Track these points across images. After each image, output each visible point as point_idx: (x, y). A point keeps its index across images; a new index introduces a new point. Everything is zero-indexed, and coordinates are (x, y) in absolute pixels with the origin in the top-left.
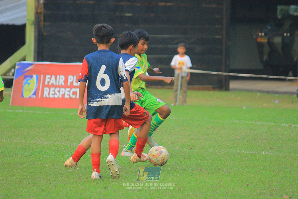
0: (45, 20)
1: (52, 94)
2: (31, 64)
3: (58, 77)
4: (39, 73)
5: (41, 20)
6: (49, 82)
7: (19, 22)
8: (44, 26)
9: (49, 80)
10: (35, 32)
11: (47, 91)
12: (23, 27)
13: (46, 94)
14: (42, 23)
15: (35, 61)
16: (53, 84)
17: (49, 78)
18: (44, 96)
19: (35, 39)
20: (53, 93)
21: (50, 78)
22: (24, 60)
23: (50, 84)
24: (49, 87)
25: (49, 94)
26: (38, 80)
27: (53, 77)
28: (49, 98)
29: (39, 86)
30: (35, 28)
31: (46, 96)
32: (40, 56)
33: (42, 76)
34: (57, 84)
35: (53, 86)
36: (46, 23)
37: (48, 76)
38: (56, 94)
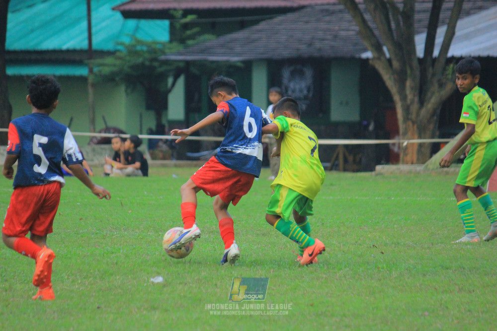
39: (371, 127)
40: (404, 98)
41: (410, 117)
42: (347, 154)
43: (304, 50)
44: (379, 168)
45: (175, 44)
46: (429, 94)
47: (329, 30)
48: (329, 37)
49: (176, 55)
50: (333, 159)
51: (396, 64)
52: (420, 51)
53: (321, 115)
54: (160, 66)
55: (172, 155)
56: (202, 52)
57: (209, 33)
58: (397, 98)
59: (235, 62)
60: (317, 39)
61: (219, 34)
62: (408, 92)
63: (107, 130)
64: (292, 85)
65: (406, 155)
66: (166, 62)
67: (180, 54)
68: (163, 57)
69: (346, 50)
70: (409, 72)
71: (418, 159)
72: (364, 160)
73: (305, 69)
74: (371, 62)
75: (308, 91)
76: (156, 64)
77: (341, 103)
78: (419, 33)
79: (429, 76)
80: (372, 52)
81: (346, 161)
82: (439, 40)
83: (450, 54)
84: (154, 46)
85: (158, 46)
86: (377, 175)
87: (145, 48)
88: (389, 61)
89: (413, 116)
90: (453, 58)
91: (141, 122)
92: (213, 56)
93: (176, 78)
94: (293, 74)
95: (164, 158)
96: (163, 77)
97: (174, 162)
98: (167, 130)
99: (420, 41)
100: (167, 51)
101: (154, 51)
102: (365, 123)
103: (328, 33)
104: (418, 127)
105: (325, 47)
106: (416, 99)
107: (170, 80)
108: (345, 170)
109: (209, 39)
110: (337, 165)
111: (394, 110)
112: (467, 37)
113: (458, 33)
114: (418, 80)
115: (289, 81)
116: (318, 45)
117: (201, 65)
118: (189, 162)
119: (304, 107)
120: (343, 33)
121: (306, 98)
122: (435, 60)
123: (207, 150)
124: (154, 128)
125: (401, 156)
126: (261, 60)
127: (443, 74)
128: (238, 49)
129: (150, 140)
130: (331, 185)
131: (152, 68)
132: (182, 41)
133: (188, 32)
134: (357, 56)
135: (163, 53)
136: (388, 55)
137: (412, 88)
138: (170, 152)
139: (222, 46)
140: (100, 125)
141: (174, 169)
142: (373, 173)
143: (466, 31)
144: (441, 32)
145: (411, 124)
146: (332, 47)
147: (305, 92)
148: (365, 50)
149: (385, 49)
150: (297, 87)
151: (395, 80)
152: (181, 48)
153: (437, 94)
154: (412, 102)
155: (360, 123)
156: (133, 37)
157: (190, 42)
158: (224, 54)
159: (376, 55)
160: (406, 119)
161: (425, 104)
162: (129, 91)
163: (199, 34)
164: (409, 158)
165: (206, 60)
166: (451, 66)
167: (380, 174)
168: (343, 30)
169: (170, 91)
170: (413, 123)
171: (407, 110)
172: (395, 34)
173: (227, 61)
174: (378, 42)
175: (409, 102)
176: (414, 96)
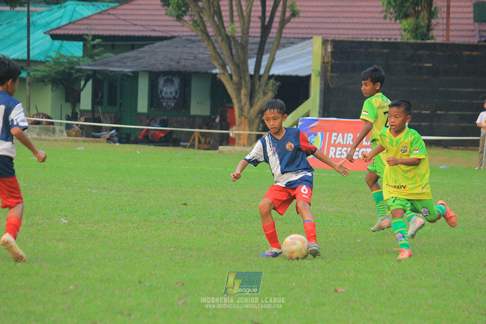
0: (332, 71)
1: (339, 155)
2: (317, 120)
3: (346, 134)
4: (324, 130)
5: (328, 71)
6: (335, 141)
7: (303, 73)
8: (331, 76)
9: (335, 138)
10: (321, 84)
11: (332, 150)
12: (308, 78)
13: (331, 154)
14: (329, 74)
15: (320, 117)
16: (339, 143)
17: (335, 136)
18: (330, 156)
19: (321, 91)
20: (340, 153)
21: (337, 136)
22: (308, 116)
23: (337, 143)
24: (336, 146)
25: (335, 154)
26: (324, 139)
27: (340, 135)
28: (335, 158)
29: (323, 146)
30: (321, 80)
31: (332, 157)
32: (326, 111)
33: (328, 133)
34: (345, 143)
35: (339, 145)
36: (334, 74)
37: (334, 134)
38: (344, 155)
39: (217, 120)
40: (240, 101)
41: (243, 114)
42: (201, 138)
43: (174, 66)
44: (221, 148)
45: (86, 58)
46: (256, 99)
47: (191, 53)
48: (191, 58)
49: (87, 66)
50: (191, 140)
51: (235, 78)
52: (251, 70)
53: (184, 110)
54: (76, 73)
55: (82, 134)
56: (104, 64)
57: (110, 52)
58: (235, 101)
59: (126, 72)
60: (183, 59)
61: (116, 54)
62: (242, 97)
63: (38, 115)
64: (165, 89)
65: (240, 139)
66: (80, 70)
67: (90, 65)
68: (78, 67)
69: (202, 67)
70: (243, 83)
71: (248, 143)
72: (211, 142)
73: (174, 79)
74: (218, 76)
75: (176, 93)
76: (73, 71)
77: (198, 103)
78: (251, 58)
79: (257, 87)
80: (219, 69)
81: (200, 142)
82: (264, 63)
83: (271, 73)
84: (72, 59)
85: (75, 59)
86: (219, 152)
87: (66, 61)
88: (231, 76)
89: (245, 114)
90: (273, 76)
91: (61, 110)
92: (113, 67)
93: (86, 81)
94: (166, 81)
95: (76, 136)
96: (78, 80)
97: (84, 138)
98: (79, 116)
99: (251, 64)
100: (81, 63)
101: (72, 62)
102: (213, 117)
103: (190, 55)
104: (248, 121)
105: (188, 65)
106: (248, 102)
107: (82, 83)
108: (199, 148)
109: (110, 56)
110: (194, 145)
111: (232, 108)
112: (283, 62)
113: (277, 59)
114: (249, 90)
115: (163, 87)
116: (183, 63)
117: (103, 73)
118: (93, 139)
119: (173, 104)
120: (200, 56)
121: (174, 98)
122: (260, 77)
123: (106, 131)
124: (70, 115)
125: (237, 140)
126: (144, 71)
127: (266, 86)
128: (129, 64)
129: (67, 124)
130: (188, 158)
131: (70, 74)
132: (91, 56)
133: (96, 51)
134: (210, 71)
135: (79, 64)
136: (230, 72)
137: (245, 95)
138: (81, 131)
139: (118, 61)
140: (33, 111)
141: (83, 143)
142: (217, 151)
143: (282, 58)
144: (266, 58)
145: (244, 119)
146: (193, 64)
147: (174, 94)
148: (215, 68)
149: (228, 67)
150: (169, 91)
151: (234, 88)
152: (90, 61)
153: (261, 100)
154: (245, 104)
155: (210, 117)
156: (58, 52)
157: (96, 58)
158: (120, 66)
159: (222, 71)
160: (241, 115)
161: (254, 106)
162: (54, 89)
163: (103, 52)
164: (241, 142)
165: (107, 70)
166: (272, 81)
167: (222, 152)
168: (201, 53)
169: (82, 90)
170: (246, 118)
171: (241, 109)
172: (235, 58)
173: (122, 71)
174: (224, 63)
175: (243, 104)
176: (247, 100)
